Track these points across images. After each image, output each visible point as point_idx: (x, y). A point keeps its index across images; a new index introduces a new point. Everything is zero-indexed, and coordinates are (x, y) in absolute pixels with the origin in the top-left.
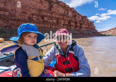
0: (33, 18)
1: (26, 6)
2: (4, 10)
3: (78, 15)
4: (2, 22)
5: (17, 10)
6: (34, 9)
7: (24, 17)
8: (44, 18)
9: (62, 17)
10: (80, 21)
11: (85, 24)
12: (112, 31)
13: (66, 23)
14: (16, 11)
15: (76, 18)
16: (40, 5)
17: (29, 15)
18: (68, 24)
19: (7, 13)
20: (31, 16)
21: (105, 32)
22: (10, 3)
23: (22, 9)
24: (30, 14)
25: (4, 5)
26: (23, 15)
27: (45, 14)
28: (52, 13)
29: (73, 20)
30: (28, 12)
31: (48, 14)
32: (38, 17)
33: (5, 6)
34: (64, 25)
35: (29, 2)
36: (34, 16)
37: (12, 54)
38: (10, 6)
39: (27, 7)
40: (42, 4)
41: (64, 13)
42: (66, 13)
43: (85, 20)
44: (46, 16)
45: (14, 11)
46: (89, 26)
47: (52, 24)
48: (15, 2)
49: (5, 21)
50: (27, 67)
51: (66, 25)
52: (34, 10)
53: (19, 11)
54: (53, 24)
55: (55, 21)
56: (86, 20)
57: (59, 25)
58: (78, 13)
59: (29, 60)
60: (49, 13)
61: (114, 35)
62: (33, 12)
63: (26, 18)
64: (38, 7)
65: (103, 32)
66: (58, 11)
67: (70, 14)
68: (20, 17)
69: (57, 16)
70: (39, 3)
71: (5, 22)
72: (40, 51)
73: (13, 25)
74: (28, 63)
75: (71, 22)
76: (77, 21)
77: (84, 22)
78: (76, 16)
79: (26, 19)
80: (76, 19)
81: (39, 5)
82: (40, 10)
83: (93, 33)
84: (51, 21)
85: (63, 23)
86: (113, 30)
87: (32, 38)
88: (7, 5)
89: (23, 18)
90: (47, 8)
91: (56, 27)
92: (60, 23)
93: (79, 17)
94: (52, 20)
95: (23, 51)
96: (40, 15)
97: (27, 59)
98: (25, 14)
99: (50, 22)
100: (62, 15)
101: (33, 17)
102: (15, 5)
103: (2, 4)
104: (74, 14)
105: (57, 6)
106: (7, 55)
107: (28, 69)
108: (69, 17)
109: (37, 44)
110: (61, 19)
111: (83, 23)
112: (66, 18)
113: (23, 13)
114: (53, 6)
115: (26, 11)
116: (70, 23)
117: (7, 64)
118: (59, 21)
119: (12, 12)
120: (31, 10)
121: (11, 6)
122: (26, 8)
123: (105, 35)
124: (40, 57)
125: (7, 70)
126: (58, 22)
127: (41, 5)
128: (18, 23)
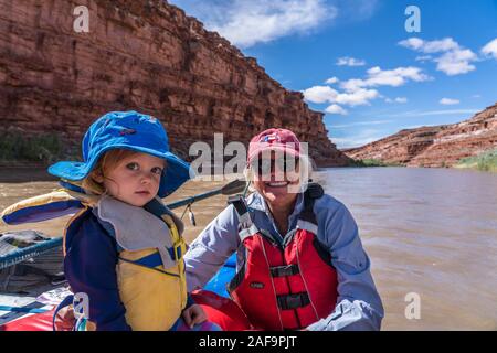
0: (133, 98)
1: (109, 54)
2: (41, 67)
3: (274, 89)
4: (39, 111)
5: (79, 67)
6: (135, 64)
7: (102, 94)
8: (170, 97)
9: (225, 95)
10: (281, 110)
11: (296, 120)
12: (381, 148)
13: (237, 118)
14: (76, 73)
15: (268, 100)
16: (154, 48)
17: (118, 86)
18: (242, 119)
19: (48, 78)
20: (126, 90)
21: (358, 149)
22: (59, 43)
23: (96, 64)
24: (120, 82)
25: (37, 48)
26: (99, 88)
27: (172, 84)
28: (194, 80)
29: (259, 105)
30: (116, 77)
31: (182, 84)
32: (148, 96)
33: (39, 52)
34: (230, 126)
35: (119, 38)
36: (135, 92)
37: (41, 239)
38: (56, 54)
39: (112, 58)
40: (159, 46)
41: (231, 79)
42: (236, 80)
43: (296, 108)
44: (175, 92)
45: (71, 70)
46: (309, 128)
47: (193, 122)
48: (72, 38)
49: (48, 109)
50: (118, 295)
51: (239, 123)
52: (136, 68)
53: (86, 70)
54: (196, 122)
55: (202, 110)
56: (300, 109)
57: (215, 126)
58: (273, 82)
59: (123, 264)
60: (185, 80)
61: (390, 161)
62: (133, 76)
63: (110, 97)
64: (146, 59)
65: (351, 151)
66: (212, 72)
67: (250, 84)
68: (88, 94)
69: (208, 91)
70: (150, 44)
71: (48, 113)
72: (169, 227)
73: (74, 122)
74: (119, 279)
75: (253, 114)
76: (272, 110)
77: (294, 112)
78: (270, 91)
79: (109, 102)
80: (269, 103)
81: (150, 50)
82: (155, 70)
83: (323, 154)
84: (190, 110)
85: (227, 117)
86: (387, 145)
87: (141, 177)
88: (47, 50)
89: (98, 96)
90: (176, 60)
91: (205, 132)
92: (219, 117)
93: (278, 96)
94: (193, 106)
95: (100, 226)
96: (154, 85)
97: (117, 262)
98: (106, 83)
99: (188, 113)
100: (224, 88)
101: (131, 93)
102: (74, 48)
103: (29, 43)
104: (260, 82)
105: (211, 56)
106: (19, 247)
107: (122, 304)
108: (247, 95)
109: (158, 199)
110: (222, 101)
111: (291, 117)
112: (238, 100)
113: (100, 77)
114: (199, 55)
115: (109, 73)
116: (252, 117)
117: (20, 284)
118: (216, 109)
119: (65, 73)
120: (126, 68)
121: (61, 51)
122: (111, 62)
123: (360, 164)
124: (171, 251)
125: (25, 310)
126: (211, 112)
127: (158, 50)
128: (88, 114)
